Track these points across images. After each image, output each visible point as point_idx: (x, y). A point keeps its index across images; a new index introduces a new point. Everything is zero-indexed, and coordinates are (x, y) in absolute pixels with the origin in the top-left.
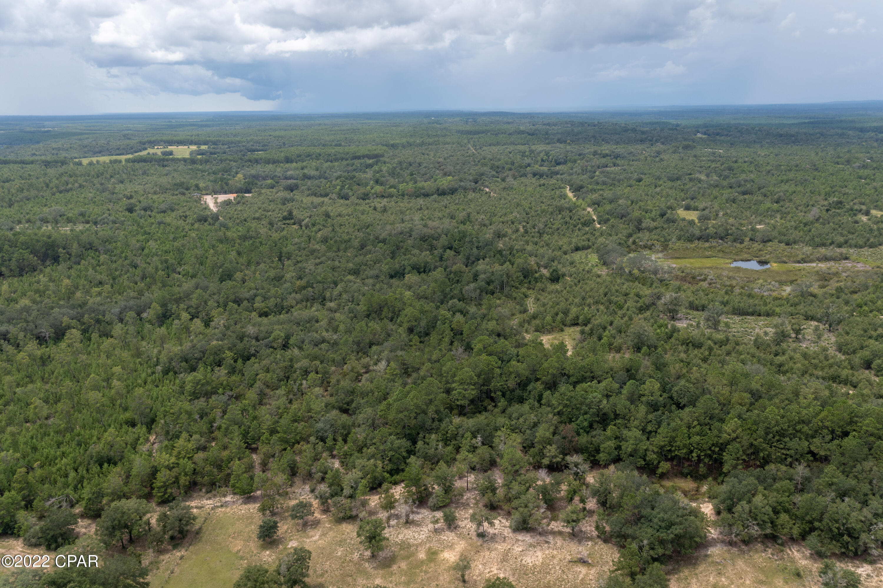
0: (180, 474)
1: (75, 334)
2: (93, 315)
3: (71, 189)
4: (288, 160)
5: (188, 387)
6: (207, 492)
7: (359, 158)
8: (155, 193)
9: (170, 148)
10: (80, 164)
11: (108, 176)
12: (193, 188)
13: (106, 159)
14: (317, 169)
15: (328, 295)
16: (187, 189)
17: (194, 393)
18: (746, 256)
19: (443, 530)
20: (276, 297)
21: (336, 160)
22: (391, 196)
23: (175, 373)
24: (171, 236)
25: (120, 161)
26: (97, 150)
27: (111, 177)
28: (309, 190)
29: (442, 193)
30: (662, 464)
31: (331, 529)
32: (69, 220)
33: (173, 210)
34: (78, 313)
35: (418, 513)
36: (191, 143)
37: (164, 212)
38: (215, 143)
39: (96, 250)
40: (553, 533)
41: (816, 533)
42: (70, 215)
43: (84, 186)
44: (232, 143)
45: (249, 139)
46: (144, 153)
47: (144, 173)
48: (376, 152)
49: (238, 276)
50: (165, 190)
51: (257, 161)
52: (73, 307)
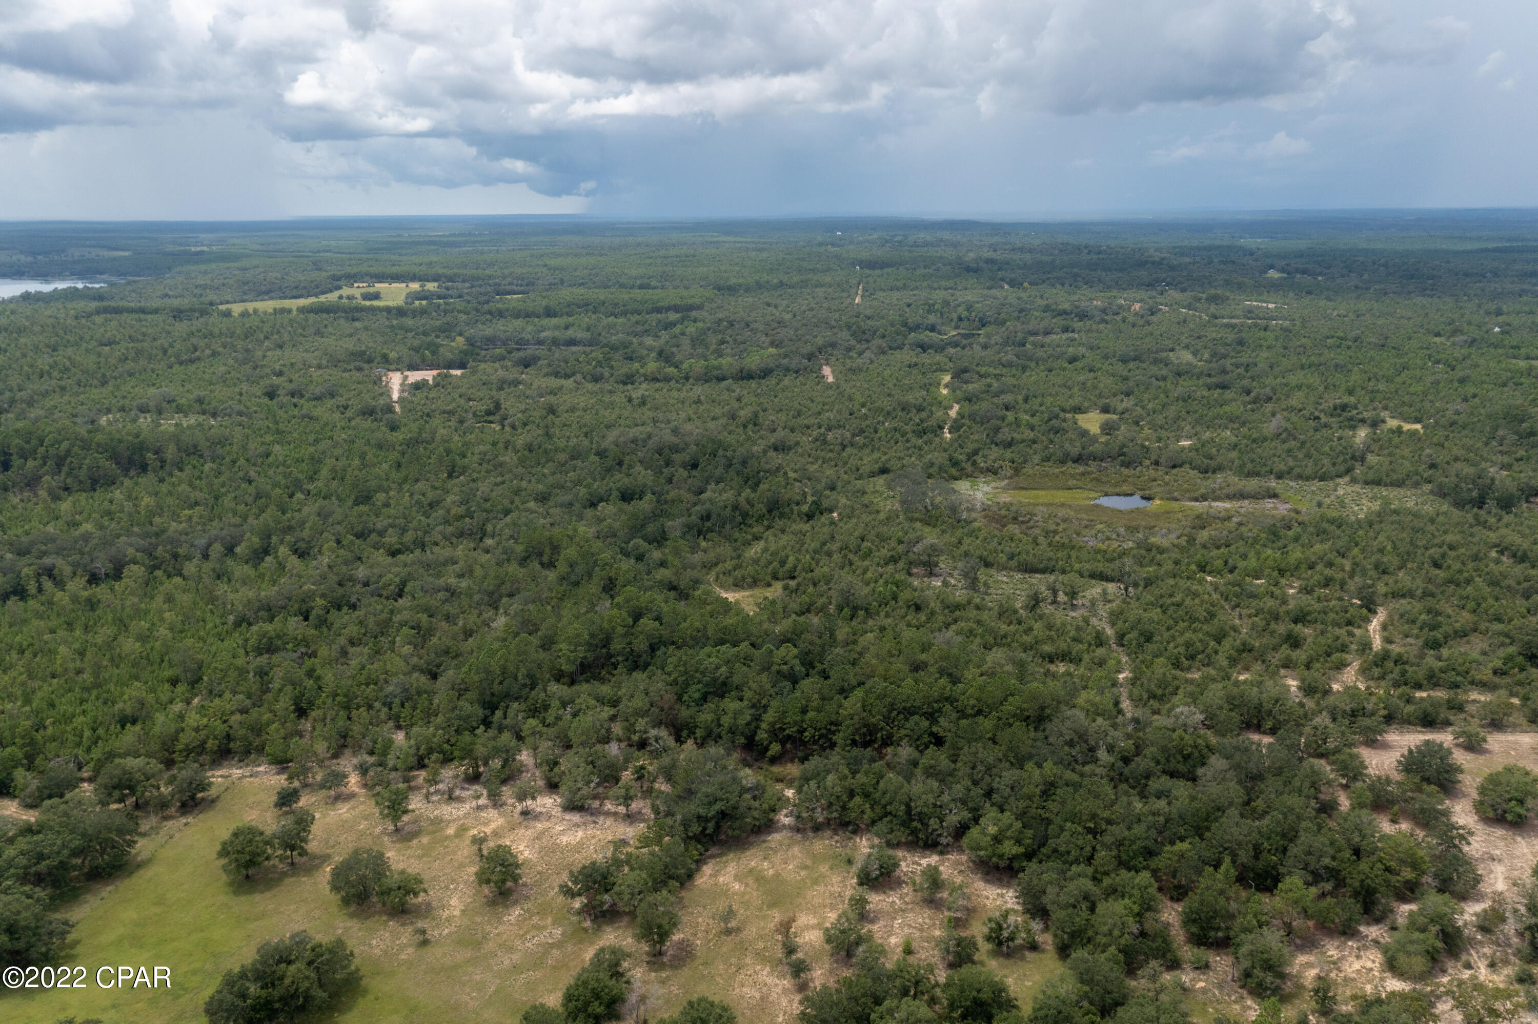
0: (208, 738)
1: (137, 570)
2: (169, 547)
3: (199, 359)
4: (549, 313)
5: (253, 641)
6: (241, 761)
7: (659, 310)
8: (319, 367)
9: (379, 286)
10: (228, 314)
11: (262, 336)
12: (378, 359)
13: (268, 305)
14: (588, 329)
15: (489, 528)
16: (370, 361)
17: (258, 648)
18: (1126, 488)
19: (486, 807)
20: (416, 530)
21: (624, 314)
22: (667, 379)
23: (250, 624)
24: (311, 438)
25: (290, 311)
26: (263, 288)
27: (266, 338)
28: (550, 365)
29: (745, 376)
30: (772, 746)
31: (363, 802)
32: (179, 410)
33: (332, 396)
34: (150, 544)
35: (468, 789)
36: (414, 278)
37: (317, 399)
38: (451, 279)
39: (201, 456)
40: (608, 814)
41: (889, 818)
42: (183, 401)
43: (219, 354)
44: (478, 278)
45: (506, 272)
46: (333, 297)
47: (318, 333)
48: (690, 301)
49: (381, 497)
50: (335, 362)
51: (501, 314)
52: (146, 535)
